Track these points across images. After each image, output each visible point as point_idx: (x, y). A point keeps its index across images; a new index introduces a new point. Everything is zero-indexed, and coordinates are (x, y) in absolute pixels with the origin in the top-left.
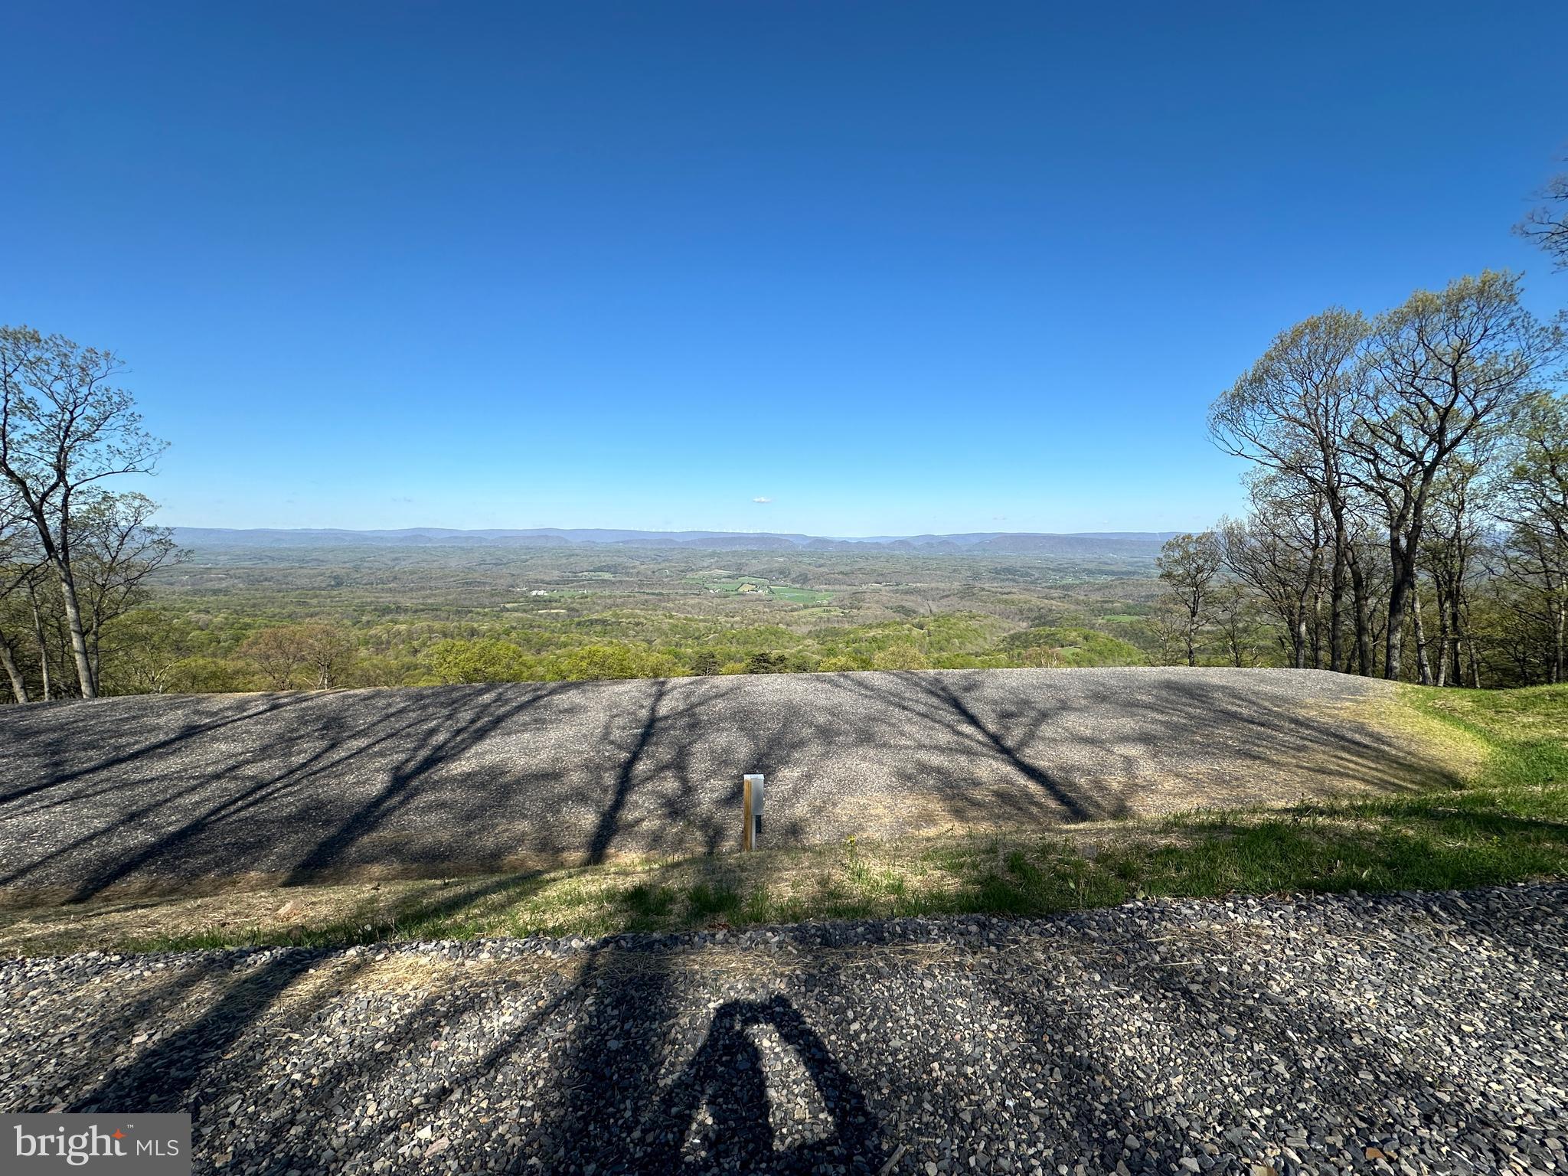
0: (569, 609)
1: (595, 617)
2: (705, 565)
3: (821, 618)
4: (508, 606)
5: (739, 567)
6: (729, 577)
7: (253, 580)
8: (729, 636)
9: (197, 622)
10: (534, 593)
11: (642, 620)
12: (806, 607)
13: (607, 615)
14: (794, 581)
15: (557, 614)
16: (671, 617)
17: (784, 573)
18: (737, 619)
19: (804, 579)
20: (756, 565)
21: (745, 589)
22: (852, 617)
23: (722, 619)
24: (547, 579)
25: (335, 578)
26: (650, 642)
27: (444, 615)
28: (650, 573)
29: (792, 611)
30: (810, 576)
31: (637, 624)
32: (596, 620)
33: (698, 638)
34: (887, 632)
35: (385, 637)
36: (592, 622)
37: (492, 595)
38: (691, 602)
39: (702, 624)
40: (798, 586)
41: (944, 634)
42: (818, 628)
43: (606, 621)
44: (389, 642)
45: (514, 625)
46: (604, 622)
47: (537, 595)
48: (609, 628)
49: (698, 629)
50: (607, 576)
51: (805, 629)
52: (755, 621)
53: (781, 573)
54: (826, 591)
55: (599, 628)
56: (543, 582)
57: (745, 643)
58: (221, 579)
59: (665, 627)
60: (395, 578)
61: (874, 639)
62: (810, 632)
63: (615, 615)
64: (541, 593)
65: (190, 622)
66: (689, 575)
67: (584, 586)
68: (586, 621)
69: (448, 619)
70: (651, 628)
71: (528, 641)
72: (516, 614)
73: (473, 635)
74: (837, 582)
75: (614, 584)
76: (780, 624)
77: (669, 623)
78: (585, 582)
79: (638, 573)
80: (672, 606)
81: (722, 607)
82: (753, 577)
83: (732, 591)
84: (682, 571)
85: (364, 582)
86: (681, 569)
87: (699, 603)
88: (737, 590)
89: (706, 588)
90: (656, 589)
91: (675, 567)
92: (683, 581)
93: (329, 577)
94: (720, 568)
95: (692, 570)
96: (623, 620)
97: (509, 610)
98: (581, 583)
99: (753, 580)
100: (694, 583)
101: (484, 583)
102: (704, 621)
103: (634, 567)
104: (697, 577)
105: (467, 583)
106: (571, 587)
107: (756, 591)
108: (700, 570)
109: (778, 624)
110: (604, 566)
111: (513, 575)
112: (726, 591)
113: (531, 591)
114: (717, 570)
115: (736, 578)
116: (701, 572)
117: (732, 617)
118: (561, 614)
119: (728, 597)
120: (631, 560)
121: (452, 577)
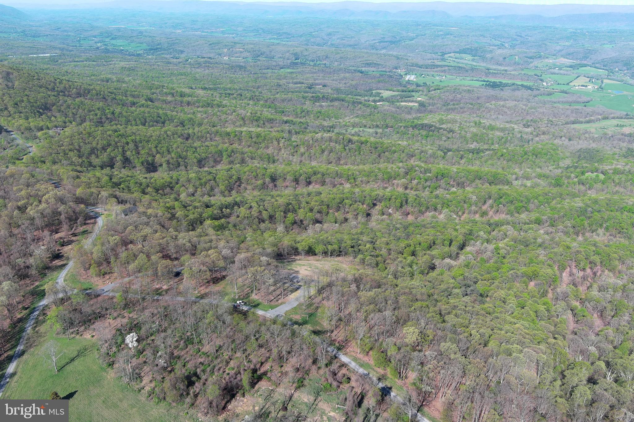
0: (421, 104)
2: (558, 48)
4: (386, 94)
5: (587, 54)
6: (571, 67)
10: (407, 78)
11: (456, 127)
13: (436, 120)
18: (529, 130)
21: (577, 85)
24: (420, 63)
28: (501, 59)
32: (426, 125)
36: (423, 126)
42: (590, 146)
43: (431, 126)
44: (312, 144)
47: (409, 82)
48: (431, 133)
50: (467, 60)
52: (544, 133)
53: (627, 64)
55: (424, 133)
56: (417, 65)
59: (469, 135)
62: (581, 149)
63: (441, 121)
64: (412, 78)
66: (536, 63)
67: (444, 71)
68: (422, 124)
75: (467, 71)
76: (563, 138)
77: (472, 132)
78: (447, 68)
79: (492, 58)
80: (493, 107)
81: (533, 110)
82: (595, 67)
83: (564, 84)
84: (531, 58)
85: (310, 59)
86: (531, 55)
87: (515, 106)
88: (568, 84)
89: (542, 80)
90: (499, 77)
91: (526, 53)
92: (523, 72)
93: (292, 54)
94: (566, 56)
95: (540, 57)
96: (444, 126)
97: (383, 101)
98: (443, 69)
99: (592, 71)
100: (533, 74)
101: (378, 65)
102: (502, 130)
103: (491, 52)
104: (540, 65)
105: (367, 64)
106: (436, 71)
107: (586, 86)
108: (547, 58)
109: (561, 137)
110: (468, 49)
111: (398, 58)
112: (558, 84)
113: (406, 74)
114: (562, 59)
115: (576, 68)
116: (547, 60)
117: (528, 126)
118: (414, 108)
119: (551, 94)
120: (493, 40)
121: (360, 57)
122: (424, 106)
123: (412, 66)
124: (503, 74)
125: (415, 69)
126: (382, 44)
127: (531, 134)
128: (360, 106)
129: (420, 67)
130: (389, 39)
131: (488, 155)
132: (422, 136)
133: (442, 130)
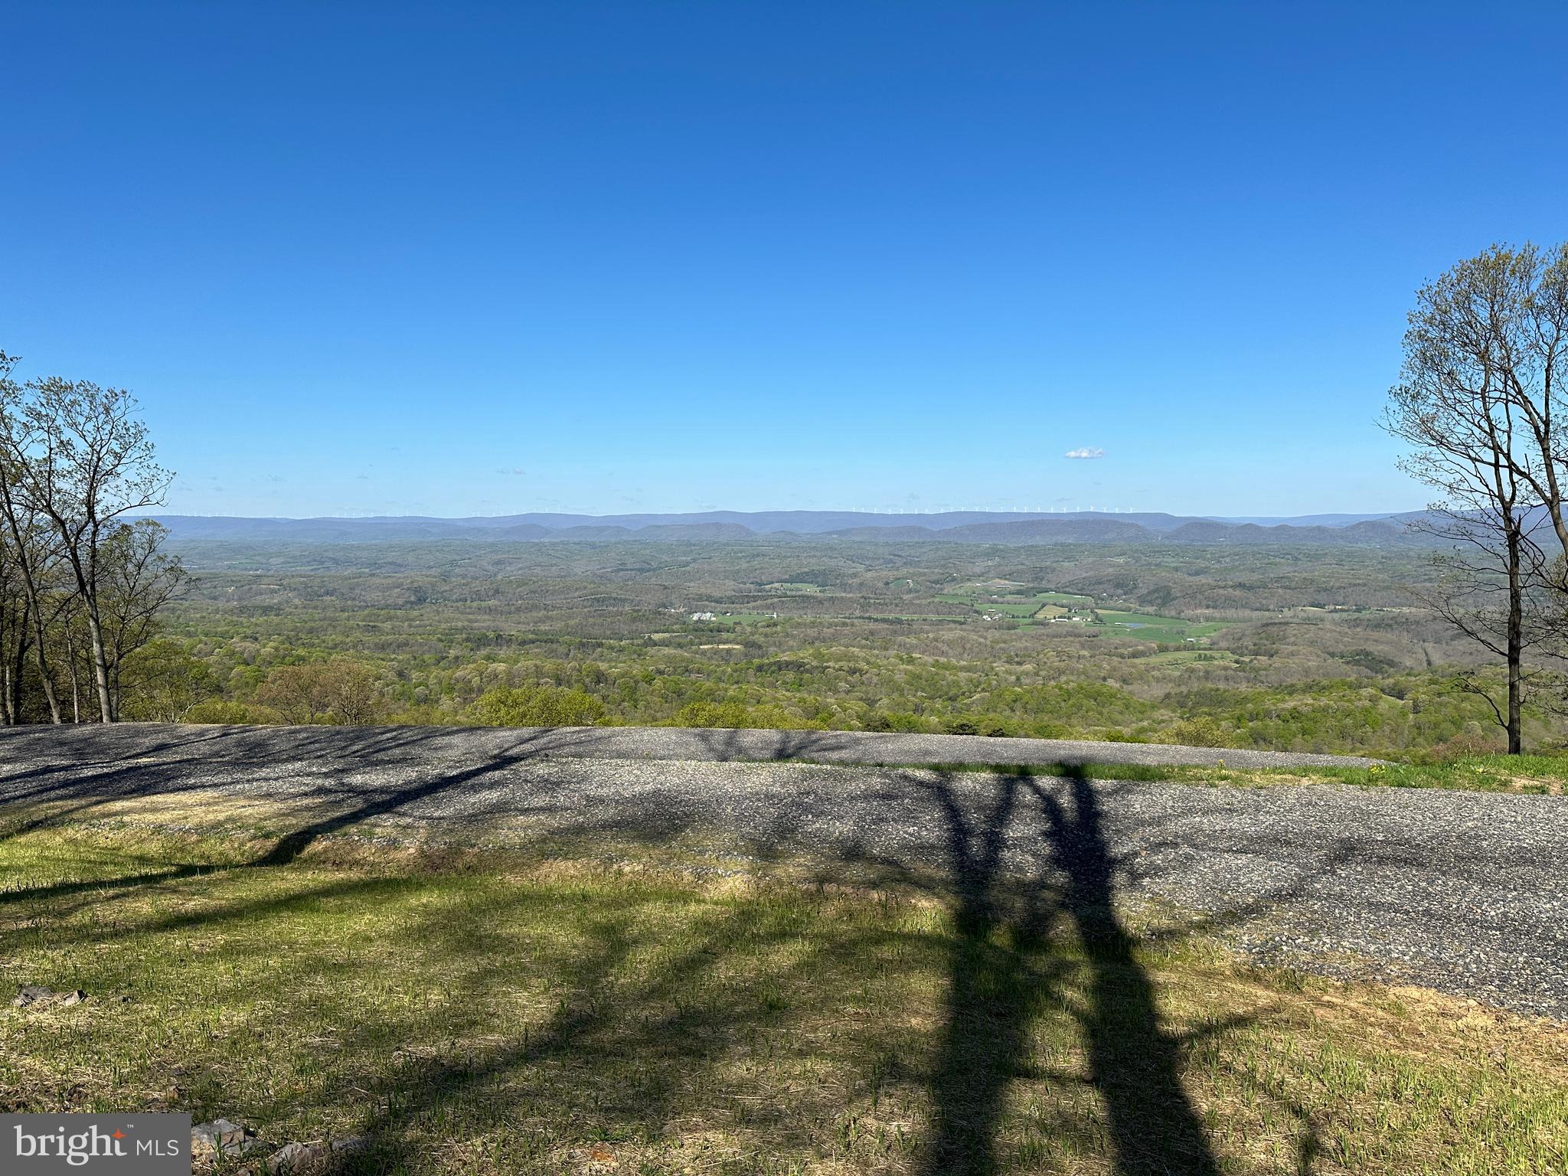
0: (748, 645)
1: (785, 657)
2: (978, 570)
3: (1192, 671)
4: (656, 637)
5: (1039, 574)
6: (1019, 592)
7: (312, 594)
8: (1008, 697)
9: (242, 653)
10: (695, 617)
11: (862, 665)
12: (1163, 649)
13: (806, 655)
14: (1143, 601)
15: (728, 651)
16: (911, 661)
17: (1123, 585)
19: (1163, 596)
20: (1069, 571)
21: (1050, 614)
22: (1257, 670)
23: (1000, 667)
24: (717, 594)
25: (417, 590)
26: (871, 703)
27: (562, 649)
28: (880, 585)
29: (1134, 656)
30: (1176, 592)
31: (853, 671)
32: (788, 664)
33: (951, 699)
34: (1324, 701)
35: (476, 681)
36: (780, 666)
37: (634, 620)
38: (947, 636)
39: (963, 675)
40: (1151, 609)
41: (1450, 709)
42: (1184, 689)
43: (802, 665)
45: (662, 667)
46: (799, 667)
47: (700, 621)
48: (807, 676)
49: (956, 684)
50: (810, 589)
51: (1158, 691)
52: (1061, 672)
53: (1118, 586)
54: (1207, 619)
55: (790, 676)
56: (709, 598)
57: (1038, 711)
58: (273, 591)
59: (900, 678)
60: (497, 591)
61: (1295, 715)
62: (1168, 696)
63: (819, 656)
64: (706, 616)
65: (234, 653)
66: (948, 589)
67: (772, 607)
68: (775, 663)
69: (568, 655)
70: (875, 679)
71: (680, 694)
72: (666, 651)
73: (598, 682)
74: (1231, 603)
75: (820, 602)
76: (1109, 680)
77: (906, 672)
78: (776, 600)
79: (861, 584)
80: (915, 641)
81: (1003, 645)
82: (1065, 593)
83: (1024, 617)
84: (936, 582)
85: (454, 597)
86: (934, 578)
87: (962, 638)
88: (1032, 616)
89: (977, 612)
90: (890, 612)
91: (925, 574)
92: (937, 600)
93: (408, 589)
94: (1003, 577)
95: (954, 579)
96: (831, 664)
97: (655, 644)
98: (769, 601)
99: (1065, 599)
100: (956, 602)
101: (621, 600)
102: (968, 669)
103: (855, 575)
104: (961, 592)
105: (598, 600)
106: (754, 608)
107: (1069, 618)
108: (968, 580)
109: (1104, 679)
110: (807, 573)
111: (666, 588)
112: (1013, 617)
113: (690, 613)
114: (997, 580)
115: (1031, 593)
116: (969, 584)
117: (1019, 663)
118: (735, 651)
119: (1014, 628)
120: (850, 562)
121: (577, 589)
122: (760, 647)
123: (700, 599)
124: (897, 605)
125: (707, 606)
126: (621, 573)
127: (1037, 674)
128: (599, 649)
129: (717, 602)
130: (637, 566)
131: (983, 698)
132: (785, 683)
133: (831, 670)
